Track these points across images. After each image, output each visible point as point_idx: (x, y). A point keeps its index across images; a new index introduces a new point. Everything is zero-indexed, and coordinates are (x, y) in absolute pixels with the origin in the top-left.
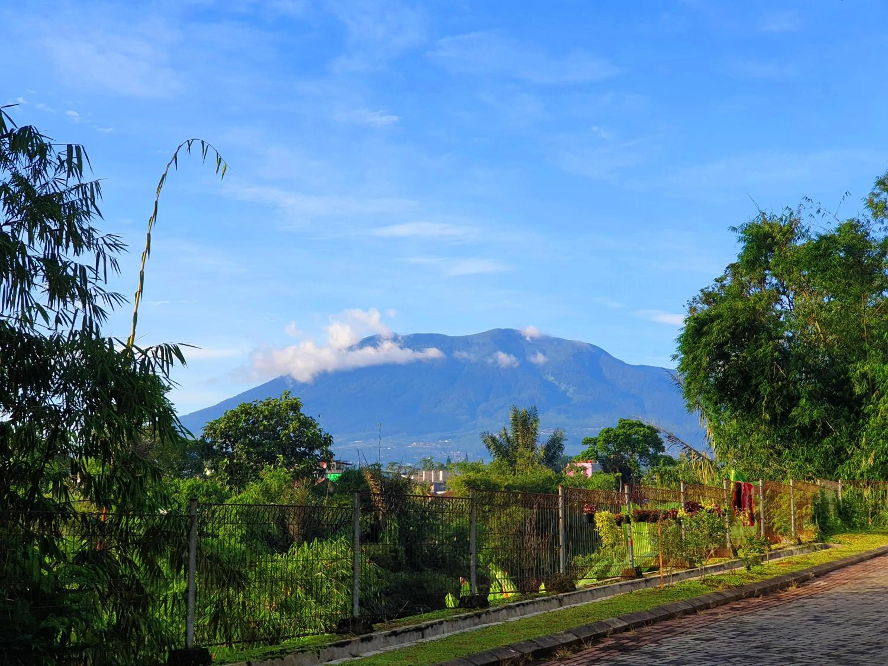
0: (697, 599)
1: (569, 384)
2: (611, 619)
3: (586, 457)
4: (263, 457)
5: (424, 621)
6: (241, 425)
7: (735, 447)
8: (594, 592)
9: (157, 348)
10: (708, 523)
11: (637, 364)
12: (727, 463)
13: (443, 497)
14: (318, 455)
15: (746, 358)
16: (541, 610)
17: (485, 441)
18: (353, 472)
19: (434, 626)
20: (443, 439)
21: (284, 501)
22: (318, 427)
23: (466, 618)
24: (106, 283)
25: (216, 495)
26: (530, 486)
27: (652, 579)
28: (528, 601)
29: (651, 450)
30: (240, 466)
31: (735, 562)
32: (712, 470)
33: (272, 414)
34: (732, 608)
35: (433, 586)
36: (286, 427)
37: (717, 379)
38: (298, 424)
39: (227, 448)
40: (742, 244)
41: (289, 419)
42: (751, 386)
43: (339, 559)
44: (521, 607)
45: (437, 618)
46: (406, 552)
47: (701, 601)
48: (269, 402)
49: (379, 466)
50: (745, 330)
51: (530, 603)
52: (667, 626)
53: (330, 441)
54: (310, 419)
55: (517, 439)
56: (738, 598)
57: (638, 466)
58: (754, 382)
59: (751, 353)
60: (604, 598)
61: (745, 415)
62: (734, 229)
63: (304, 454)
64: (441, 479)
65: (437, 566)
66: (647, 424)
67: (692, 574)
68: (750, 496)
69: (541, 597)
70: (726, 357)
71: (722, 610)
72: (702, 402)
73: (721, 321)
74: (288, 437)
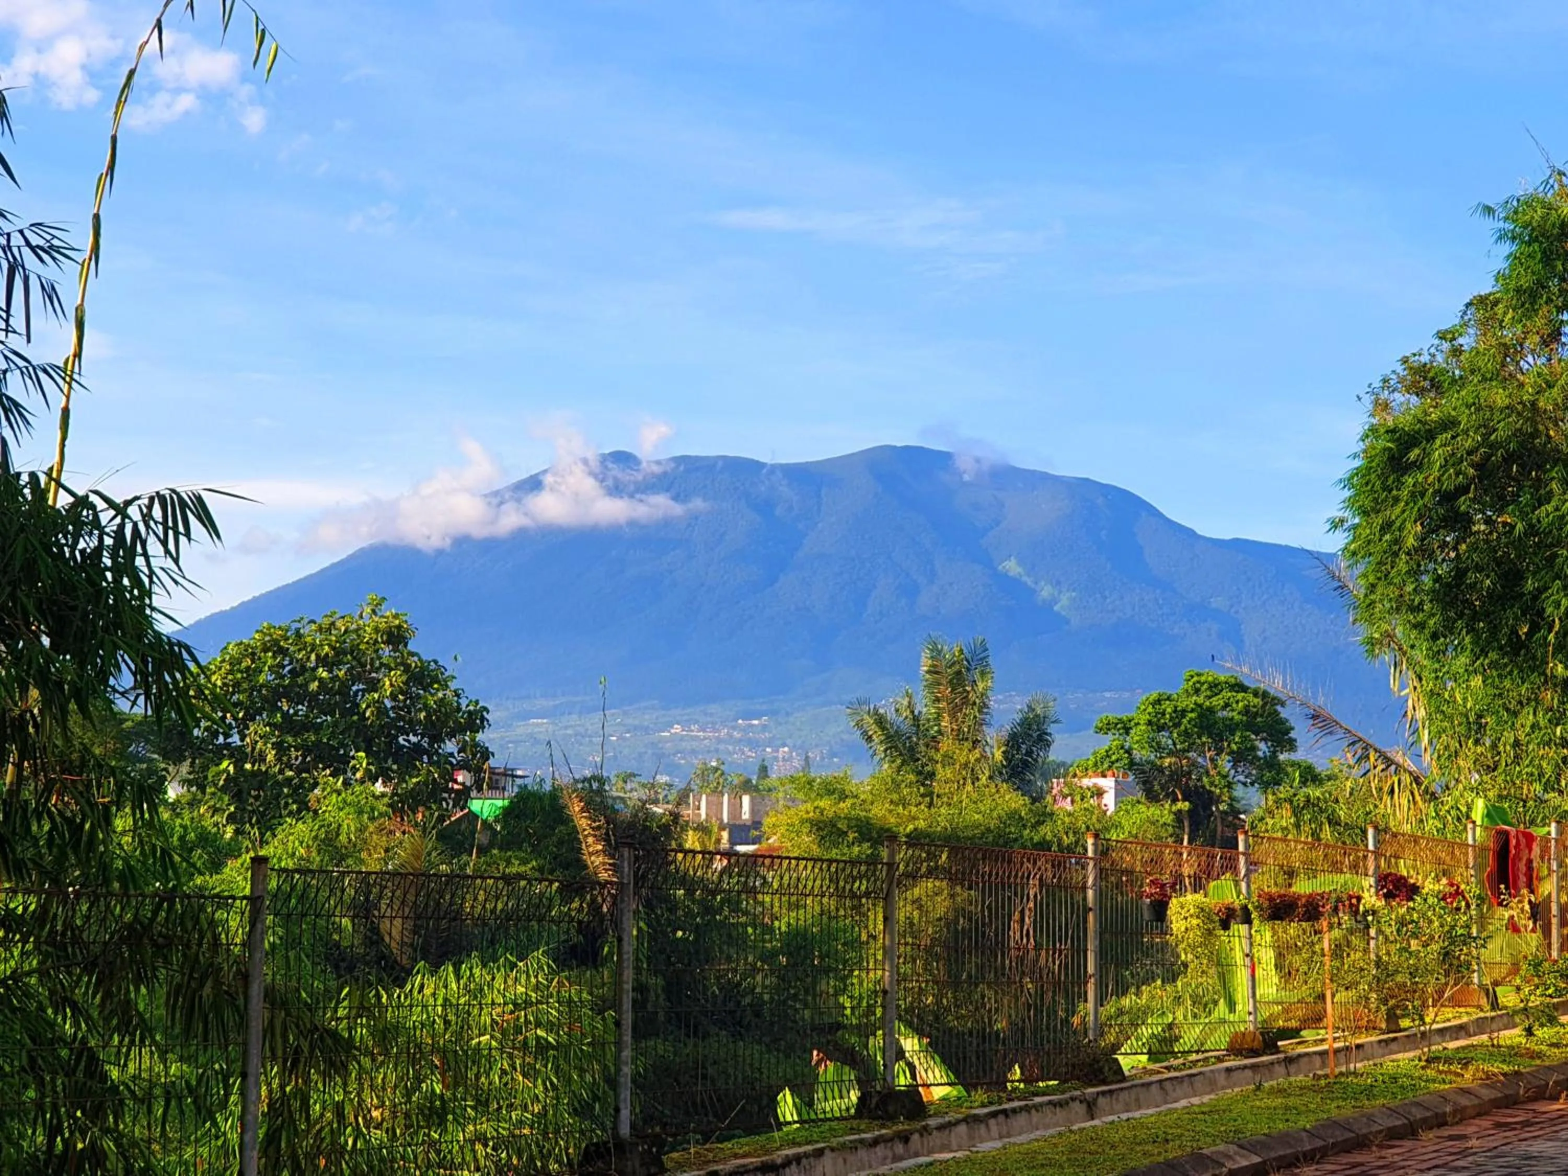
0: (1418, 1104)
1: (1059, 583)
2: (1222, 1147)
3: (1103, 766)
4: (319, 758)
5: (778, 1149)
6: (262, 679)
7: (1477, 742)
8: (1168, 1085)
9: (152, 499)
10: (1442, 926)
11: (1228, 536)
12: (1457, 781)
13: (753, 858)
14: (452, 755)
15: (1513, 527)
16: (1047, 1127)
17: (859, 725)
18: (537, 797)
19: (804, 1161)
20: (749, 716)
21: (372, 862)
22: (453, 685)
23: (875, 1142)
24: (29, 341)
25: (203, 848)
26: (969, 833)
27: (1300, 1056)
28: (1016, 1104)
29: (1263, 748)
30: (259, 779)
31: (1493, 1018)
32: (1418, 798)
33: (339, 652)
34: (1498, 1125)
35: (731, 1071)
36: (374, 686)
37: (1438, 579)
38: (404, 678)
39: (227, 736)
40: (1507, 248)
41: (382, 664)
42: (1523, 594)
43: (531, 1004)
44: (1001, 1118)
45: (808, 1143)
46: (667, 990)
47: (1428, 1109)
48: (333, 624)
49: (601, 781)
50: (1509, 459)
51: (1021, 1109)
52: (1354, 1166)
53: (483, 719)
54: (433, 665)
55: (939, 717)
56: (1509, 1102)
57: (1229, 786)
58: (1530, 585)
59: (1523, 516)
60: (1195, 1100)
61: (1506, 665)
62: (1489, 210)
63: (417, 750)
64: (746, 815)
65: (740, 1023)
66: (1253, 686)
67: (1393, 1046)
68: (1530, 861)
69: (1044, 1094)
70: (1460, 522)
71: (1474, 1129)
72: (1399, 631)
73: (1453, 437)
74: (378, 709)
